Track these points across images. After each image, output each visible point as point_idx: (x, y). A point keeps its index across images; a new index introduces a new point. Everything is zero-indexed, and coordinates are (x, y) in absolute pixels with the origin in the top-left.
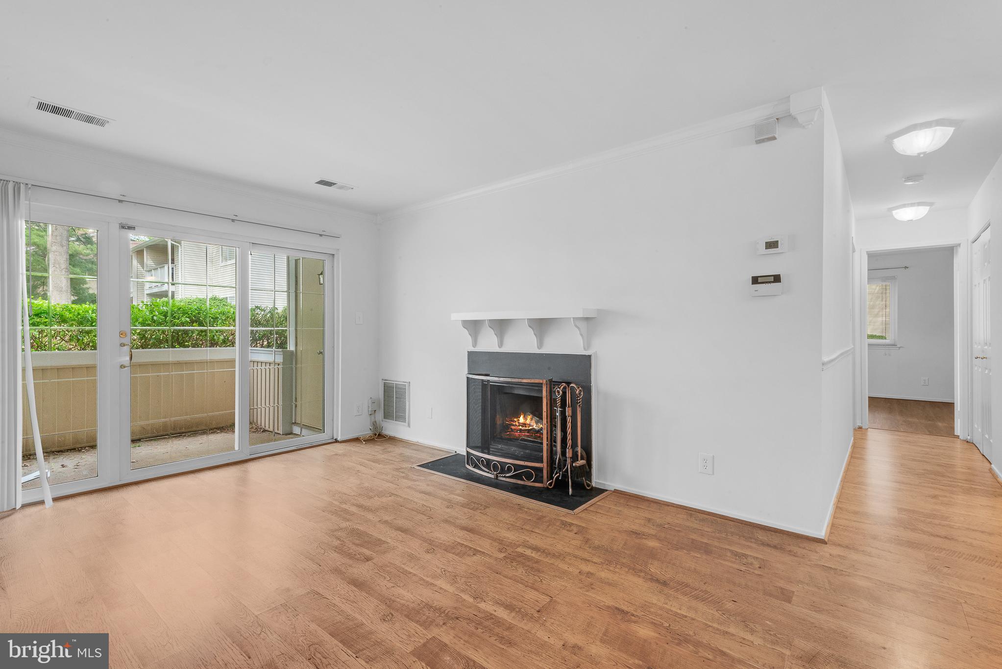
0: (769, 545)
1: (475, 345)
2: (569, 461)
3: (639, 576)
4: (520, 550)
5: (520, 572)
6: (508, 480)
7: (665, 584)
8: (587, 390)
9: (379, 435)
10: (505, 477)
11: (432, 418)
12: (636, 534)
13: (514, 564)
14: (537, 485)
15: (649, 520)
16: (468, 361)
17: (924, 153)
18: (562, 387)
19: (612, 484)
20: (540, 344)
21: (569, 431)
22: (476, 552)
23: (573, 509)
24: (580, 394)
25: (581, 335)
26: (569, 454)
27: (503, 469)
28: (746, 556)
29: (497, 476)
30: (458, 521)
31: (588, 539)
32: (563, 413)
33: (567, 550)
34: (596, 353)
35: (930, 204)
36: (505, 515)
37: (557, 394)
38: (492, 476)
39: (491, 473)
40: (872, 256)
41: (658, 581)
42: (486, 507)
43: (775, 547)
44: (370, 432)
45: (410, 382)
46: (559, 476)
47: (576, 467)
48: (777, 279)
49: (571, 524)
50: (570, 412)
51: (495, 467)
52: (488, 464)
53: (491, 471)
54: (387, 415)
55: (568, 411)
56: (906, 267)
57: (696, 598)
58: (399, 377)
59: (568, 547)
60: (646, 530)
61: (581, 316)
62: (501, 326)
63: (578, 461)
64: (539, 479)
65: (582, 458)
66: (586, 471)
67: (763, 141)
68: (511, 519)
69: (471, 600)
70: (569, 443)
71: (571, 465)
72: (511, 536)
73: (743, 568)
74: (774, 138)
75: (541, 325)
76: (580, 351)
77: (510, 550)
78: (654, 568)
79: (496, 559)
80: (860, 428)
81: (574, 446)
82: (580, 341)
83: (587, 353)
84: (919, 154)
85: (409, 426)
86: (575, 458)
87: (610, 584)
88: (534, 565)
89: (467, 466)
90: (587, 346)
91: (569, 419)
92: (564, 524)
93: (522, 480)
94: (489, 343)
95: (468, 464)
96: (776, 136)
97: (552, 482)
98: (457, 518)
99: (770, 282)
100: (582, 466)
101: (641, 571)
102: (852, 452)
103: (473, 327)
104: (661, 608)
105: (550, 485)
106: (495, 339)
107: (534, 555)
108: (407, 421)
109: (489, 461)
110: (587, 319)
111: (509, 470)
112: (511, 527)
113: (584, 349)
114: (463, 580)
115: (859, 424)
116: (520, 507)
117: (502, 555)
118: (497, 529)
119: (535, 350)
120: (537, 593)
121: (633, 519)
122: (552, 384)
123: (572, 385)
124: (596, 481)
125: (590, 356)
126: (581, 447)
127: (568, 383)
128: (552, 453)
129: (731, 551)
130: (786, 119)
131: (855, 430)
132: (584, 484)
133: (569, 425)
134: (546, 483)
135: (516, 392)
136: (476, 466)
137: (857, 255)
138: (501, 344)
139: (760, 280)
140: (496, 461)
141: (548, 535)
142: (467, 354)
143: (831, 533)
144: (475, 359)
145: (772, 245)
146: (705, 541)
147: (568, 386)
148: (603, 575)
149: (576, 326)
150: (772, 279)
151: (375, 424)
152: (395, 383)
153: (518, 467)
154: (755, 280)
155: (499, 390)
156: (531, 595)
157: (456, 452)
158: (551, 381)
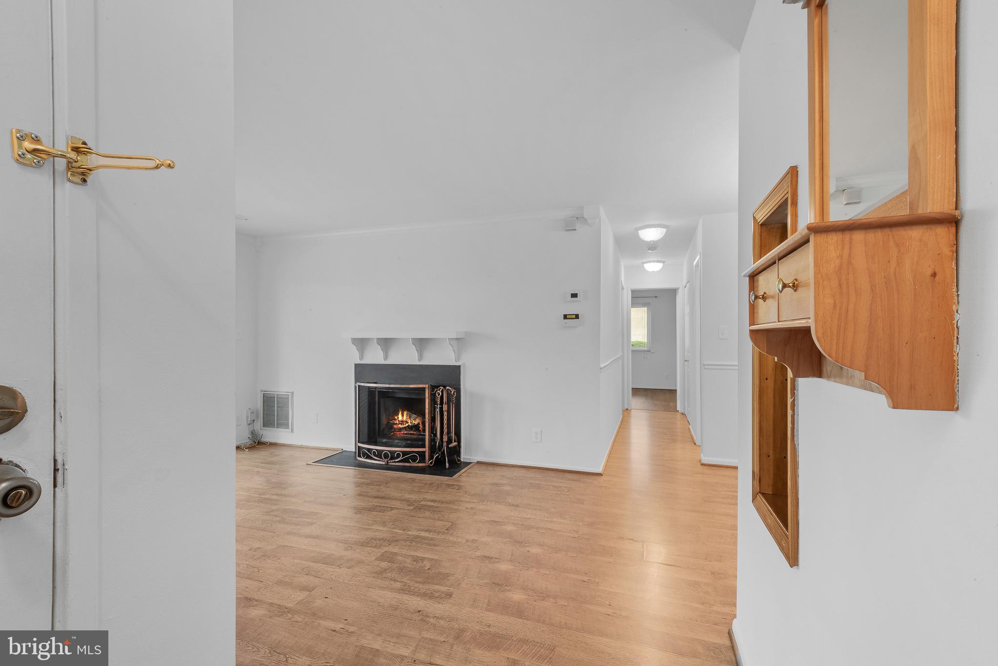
0: (573, 480)
1: (361, 358)
2: (445, 444)
3: (502, 505)
4: (422, 503)
5: (427, 514)
6: (397, 464)
7: (517, 506)
8: (458, 391)
9: (259, 442)
10: (394, 462)
11: (317, 422)
12: (497, 484)
13: (422, 511)
14: (421, 465)
15: (503, 476)
16: (355, 372)
17: (653, 241)
18: (441, 390)
19: (475, 458)
20: (421, 357)
21: (445, 422)
22: (392, 509)
23: (452, 476)
24: (454, 393)
25: (454, 350)
26: (445, 439)
27: (393, 456)
28: (560, 487)
29: (388, 462)
30: (369, 494)
31: (467, 491)
32: (441, 409)
33: (455, 498)
34: (464, 364)
35: (663, 262)
36: (403, 486)
37: (437, 395)
38: (383, 463)
39: (382, 461)
40: (633, 291)
41: (513, 505)
42: (387, 483)
43: (576, 480)
44: (248, 440)
45: (293, 392)
46: (438, 456)
47: (451, 448)
48: (577, 317)
49: (453, 485)
50: (446, 408)
51: (386, 456)
52: (379, 454)
53: (382, 459)
54: (268, 422)
55: (445, 407)
56: (656, 297)
57: (535, 509)
58: (281, 388)
59: (455, 497)
60: (502, 482)
61: (455, 337)
62: (386, 343)
63: (452, 443)
64: (423, 460)
65: (455, 442)
66: (457, 451)
67: (569, 230)
68: (409, 488)
69: (402, 532)
70: (445, 430)
71: (447, 446)
72: (413, 497)
73: (559, 493)
74: (575, 230)
75: (421, 344)
76: (452, 362)
77: (416, 504)
78: (510, 500)
79: (408, 510)
80: (627, 409)
81: (449, 432)
82: (453, 356)
83: (457, 364)
84: (651, 241)
85: (292, 431)
86: (450, 441)
87: (486, 511)
88: (436, 509)
89: (359, 459)
90: (458, 358)
91: (445, 414)
92: (448, 485)
93: (410, 462)
94: (375, 356)
95: (359, 456)
96: (576, 229)
97: (432, 462)
98: (367, 492)
99: (573, 318)
100: (455, 447)
101: (503, 502)
102: (620, 425)
103: (361, 343)
104: (517, 517)
105: (431, 463)
106: (381, 354)
107: (433, 504)
108: (290, 428)
109: (380, 452)
110: (457, 339)
111: (398, 456)
112: (411, 492)
113: (456, 361)
114: (391, 523)
115: (626, 407)
116: (413, 480)
117: (412, 508)
118: (401, 495)
119: (416, 362)
120: (443, 522)
121: (493, 476)
122: (433, 388)
123: (447, 388)
124: (464, 457)
125: (460, 366)
126: (455, 434)
127: (445, 387)
128: (432, 440)
129: (552, 485)
130: (580, 218)
131: (623, 411)
132: (455, 460)
133: (445, 417)
134: (428, 462)
135: (398, 395)
136: (369, 457)
137: (625, 291)
138: (386, 358)
139: (568, 317)
140: (386, 451)
141: (439, 492)
142: (354, 366)
143: (605, 470)
144: (361, 371)
145: (574, 296)
146: (537, 482)
147: (445, 389)
148: (481, 507)
149: (450, 344)
150: (574, 316)
151: (253, 433)
152: (276, 393)
153: (404, 453)
154: (565, 317)
155: (385, 394)
156: (439, 523)
157: (342, 450)
158: (431, 386)
